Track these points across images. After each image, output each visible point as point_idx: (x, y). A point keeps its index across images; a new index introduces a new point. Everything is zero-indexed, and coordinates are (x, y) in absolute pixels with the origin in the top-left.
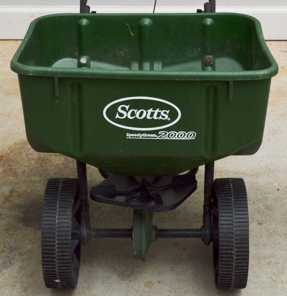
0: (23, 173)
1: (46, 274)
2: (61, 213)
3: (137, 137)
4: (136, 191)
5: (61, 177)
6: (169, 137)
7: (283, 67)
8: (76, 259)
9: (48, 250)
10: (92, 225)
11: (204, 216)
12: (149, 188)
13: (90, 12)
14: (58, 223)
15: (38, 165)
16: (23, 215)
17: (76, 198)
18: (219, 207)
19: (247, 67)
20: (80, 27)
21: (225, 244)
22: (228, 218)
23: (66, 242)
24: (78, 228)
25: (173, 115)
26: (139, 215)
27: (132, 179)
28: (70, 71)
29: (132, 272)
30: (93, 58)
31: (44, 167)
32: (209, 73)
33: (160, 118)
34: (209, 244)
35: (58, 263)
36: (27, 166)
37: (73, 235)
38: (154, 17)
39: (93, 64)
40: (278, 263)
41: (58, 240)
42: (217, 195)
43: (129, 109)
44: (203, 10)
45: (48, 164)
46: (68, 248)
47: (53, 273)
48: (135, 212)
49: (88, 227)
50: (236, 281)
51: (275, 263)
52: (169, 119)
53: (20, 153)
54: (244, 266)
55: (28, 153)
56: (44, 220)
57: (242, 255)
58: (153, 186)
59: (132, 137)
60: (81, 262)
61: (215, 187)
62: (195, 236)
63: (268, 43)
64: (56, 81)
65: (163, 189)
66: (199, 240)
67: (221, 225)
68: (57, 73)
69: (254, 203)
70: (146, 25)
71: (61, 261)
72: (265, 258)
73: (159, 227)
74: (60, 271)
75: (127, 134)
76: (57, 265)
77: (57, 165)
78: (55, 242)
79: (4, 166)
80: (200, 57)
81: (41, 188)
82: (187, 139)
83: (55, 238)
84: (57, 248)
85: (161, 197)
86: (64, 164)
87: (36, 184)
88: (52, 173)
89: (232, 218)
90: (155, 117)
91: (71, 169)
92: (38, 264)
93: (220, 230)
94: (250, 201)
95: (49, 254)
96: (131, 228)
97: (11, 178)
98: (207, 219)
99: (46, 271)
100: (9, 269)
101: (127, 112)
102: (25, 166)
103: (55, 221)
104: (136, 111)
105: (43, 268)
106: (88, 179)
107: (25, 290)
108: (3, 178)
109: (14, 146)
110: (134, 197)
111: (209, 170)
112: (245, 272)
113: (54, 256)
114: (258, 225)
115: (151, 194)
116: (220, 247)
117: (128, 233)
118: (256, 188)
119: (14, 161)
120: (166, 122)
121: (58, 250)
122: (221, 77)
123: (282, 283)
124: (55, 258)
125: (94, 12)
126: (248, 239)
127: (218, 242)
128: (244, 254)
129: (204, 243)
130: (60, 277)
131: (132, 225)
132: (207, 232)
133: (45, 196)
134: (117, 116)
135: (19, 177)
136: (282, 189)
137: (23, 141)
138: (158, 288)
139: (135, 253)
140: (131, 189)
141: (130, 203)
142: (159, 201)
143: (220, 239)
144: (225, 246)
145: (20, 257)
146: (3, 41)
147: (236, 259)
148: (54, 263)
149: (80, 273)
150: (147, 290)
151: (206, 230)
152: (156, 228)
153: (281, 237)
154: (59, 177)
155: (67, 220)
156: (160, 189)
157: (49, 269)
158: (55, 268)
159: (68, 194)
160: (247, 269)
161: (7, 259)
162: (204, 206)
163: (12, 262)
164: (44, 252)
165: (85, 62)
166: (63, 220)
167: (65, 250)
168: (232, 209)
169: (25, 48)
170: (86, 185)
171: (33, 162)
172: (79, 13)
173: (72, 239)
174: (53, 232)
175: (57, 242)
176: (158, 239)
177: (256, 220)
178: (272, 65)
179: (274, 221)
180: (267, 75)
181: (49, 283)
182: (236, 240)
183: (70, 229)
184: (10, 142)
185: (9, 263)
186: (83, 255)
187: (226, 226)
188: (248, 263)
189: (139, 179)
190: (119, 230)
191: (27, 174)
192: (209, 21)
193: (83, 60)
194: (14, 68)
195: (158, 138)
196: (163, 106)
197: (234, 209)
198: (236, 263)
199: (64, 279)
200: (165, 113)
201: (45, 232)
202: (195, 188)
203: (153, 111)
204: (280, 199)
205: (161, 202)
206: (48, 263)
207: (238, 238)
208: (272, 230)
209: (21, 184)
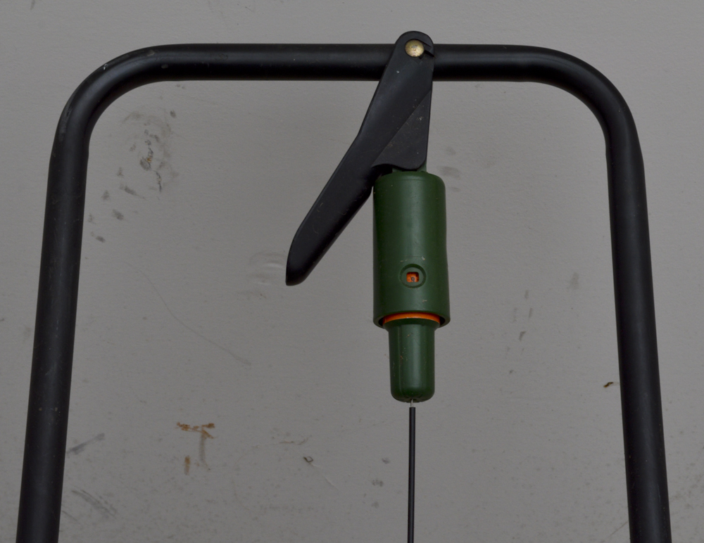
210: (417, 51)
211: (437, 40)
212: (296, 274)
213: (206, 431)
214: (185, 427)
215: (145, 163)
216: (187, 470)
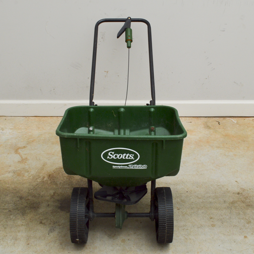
0: (60, 183)
1: (72, 236)
2: (79, 205)
3: (118, 168)
4: (117, 194)
5: (80, 187)
6: (133, 167)
7: (188, 130)
8: (87, 228)
9: (73, 224)
10: (95, 211)
11: (151, 206)
12: (123, 192)
13: (95, 105)
14: (78, 210)
15: (68, 180)
16: (60, 205)
17: (87, 197)
18: (159, 202)
19: (172, 134)
20: (89, 112)
21: (162, 221)
22: (163, 208)
23: (82, 220)
24: (88, 213)
25: (136, 157)
26: (118, 206)
27: (115, 188)
28: (85, 135)
29: (115, 235)
30: (96, 127)
31: (70, 180)
32: (153, 136)
33: (129, 158)
34: (154, 220)
35: (78, 231)
36: (62, 180)
37: (86, 216)
38: (125, 108)
39: (96, 130)
40: (188, 229)
41: (78, 219)
42: (157, 196)
43: (114, 154)
44: (149, 104)
45: (72, 179)
46: (83, 223)
47: (75, 235)
48: (117, 204)
49: (93, 212)
50: (167, 239)
51: (186, 229)
52: (134, 159)
53: (59, 173)
54: (171, 232)
55: (62, 173)
56: (71, 209)
57: (170, 226)
58: (125, 191)
59: (115, 167)
60: (89, 229)
61: (156, 192)
62: (147, 216)
63: (180, 118)
64: (78, 140)
65: (131, 193)
66: (149, 218)
67: (160, 211)
68: (79, 136)
69: (175, 198)
70: (122, 112)
71: (79, 230)
72: (181, 227)
73: (129, 212)
74: (79, 235)
75: (113, 166)
76: (77, 231)
77: (77, 179)
78: (76, 220)
79: (51, 180)
80: (148, 127)
81: (69, 192)
82: (143, 168)
83: (76, 218)
84: (78, 223)
85: (130, 197)
86: (80, 179)
87: (67, 189)
88: (74, 184)
89: (165, 208)
90: (127, 158)
91: (84, 181)
92: (68, 230)
93: (159, 214)
94: (173, 197)
95: (74, 226)
96: (114, 212)
97: (54, 186)
98: (153, 208)
99: (72, 235)
100: (53, 233)
101: (113, 155)
102: (61, 180)
103: (77, 209)
104: (117, 155)
105: (70, 233)
106: (93, 187)
107: (61, 244)
108: (50, 186)
109: (56, 170)
110: (116, 197)
111: (153, 183)
112: (171, 235)
113: (76, 227)
114: (178, 210)
115: (124, 195)
116: (159, 222)
117: (113, 215)
118: (176, 191)
119: (56, 178)
120: (132, 160)
121: (78, 224)
122: (159, 138)
123: (190, 240)
124: (76, 228)
125: (96, 105)
126: (173, 218)
127: (158, 219)
128: (171, 226)
129: (151, 220)
130: (79, 238)
131: (115, 211)
132: (153, 214)
133: (72, 197)
134: (108, 157)
135: (58, 186)
136: (189, 192)
137: (60, 167)
138: (128, 243)
139: (116, 225)
140: (114, 193)
141: (114, 200)
142: (129, 199)
143: (159, 218)
144: (161, 222)
145: (58, 227)
146: (51, 117)
147: (167, 228)
148: (76, 231)
149: (89, 235)
150: (122, 244)
151: (152, 214)
152: (127, 212)
153: (189, 216)
154: (78, 187)
155: (83, 209)
156: (129, 193)
157: (73, 234)
158: (76, 233)
159: (83, 195)
160: (173, 233)
161: (52, 228)
162: (151, 201)
163: (54, 229)
164: (71, 225)
165: (92, 129)
166: (81, 209)
167: (82, 224)
168: (165, 203)
169: (63, 123)
170: (92, 191)
171: (65, 178)
172: (89, 105)
173: (85, 218)
174: (75, 215)
175: (77, 220)
176: (128, 218)
177: (176, 207)
178: (184, 132)
179: (185, 208)
180: (181, 137)
181: (73, 240)
182: (167, 219)
183: (84, 213)
184: (54, 168)
185: (53, 230)
186: (90, 226)
187: (162, 212)
188: (173, 230)
189: (118, 188)
190: (108, 213)
191: (62, 184)
192: (152, 110)
193: (91, 129)
194: (57, 134)
195: (128, 168)
196: (131, 153)
197: (166, 203)
198: (167, 230)
199: (81, 239)
200: (132, 156)
201: (72, 215)
202: (146, 192)
203: (126, 155)
204: (188, 197)
205: (130, 200)
206: (73, 231)
207: (168, 218)
208: (185, 212)
209: (59, 189)
210: (129, 18)
211: (131, 18)
212: (118, 37)
213: (107, 72)
214: (105, 71)
215: (102, 38)
216: (105, 77)
